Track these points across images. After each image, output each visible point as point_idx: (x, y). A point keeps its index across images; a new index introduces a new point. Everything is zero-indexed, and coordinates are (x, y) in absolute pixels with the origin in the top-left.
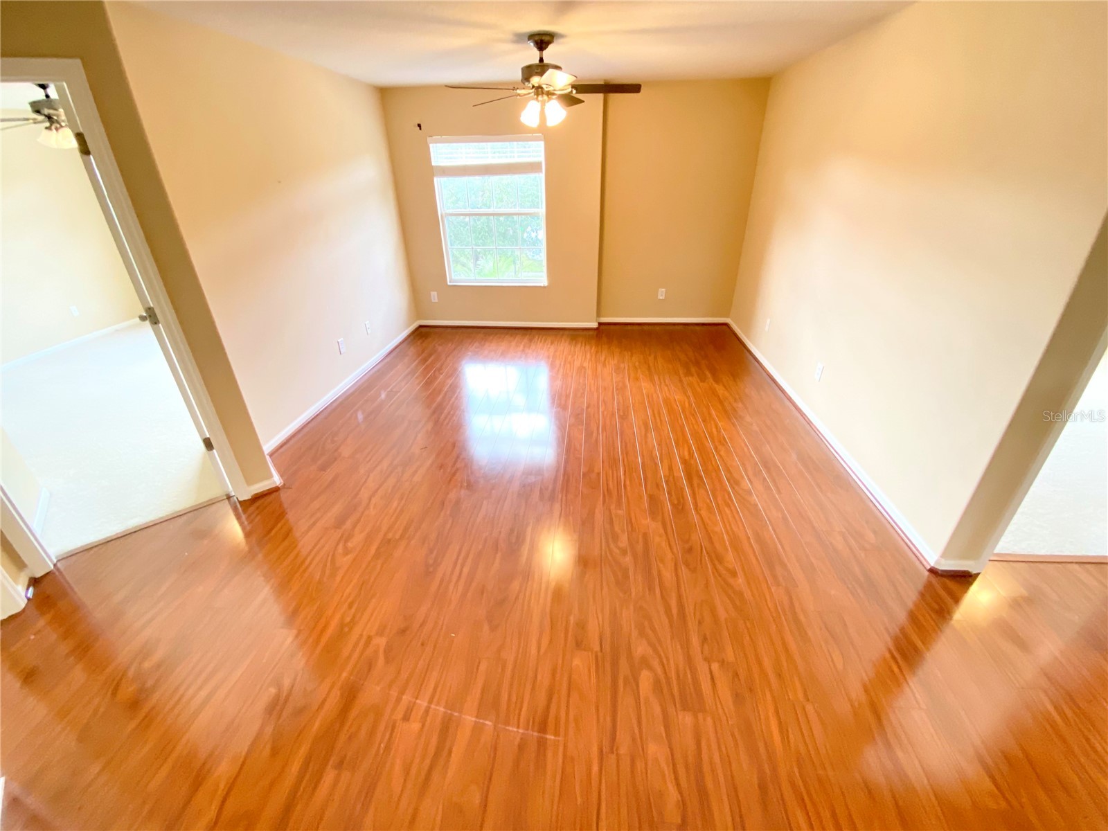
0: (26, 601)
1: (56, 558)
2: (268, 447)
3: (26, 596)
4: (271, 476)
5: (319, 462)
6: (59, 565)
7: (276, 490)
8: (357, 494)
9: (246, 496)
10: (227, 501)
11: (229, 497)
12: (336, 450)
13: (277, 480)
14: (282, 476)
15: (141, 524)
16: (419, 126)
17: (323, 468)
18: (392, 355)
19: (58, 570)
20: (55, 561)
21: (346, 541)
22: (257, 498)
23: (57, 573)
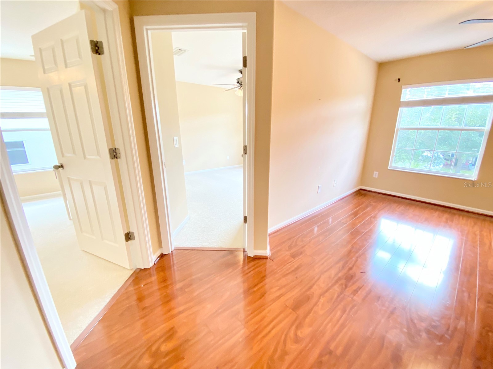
0: (153, 264)
1: (174, 248)
2: (270, 230)
3: (154, 262)
4: (266, 249)
5: (292, 251)
6: (174, 251)
7: (265, 258)
8: (311, 287)
9: (251, 255)
10: (243, 252)
11: (244, 251)
12: (303, 247)
13: (267, 252)
14: (271, 250)
15: (207, 247)
16: (399, 80)
17: (294, 256)
18: (342, 201)
19: (172, 254)
20: (173, 249)
21: (297, 328)
22: (256, 258)
23: (171, 256)
